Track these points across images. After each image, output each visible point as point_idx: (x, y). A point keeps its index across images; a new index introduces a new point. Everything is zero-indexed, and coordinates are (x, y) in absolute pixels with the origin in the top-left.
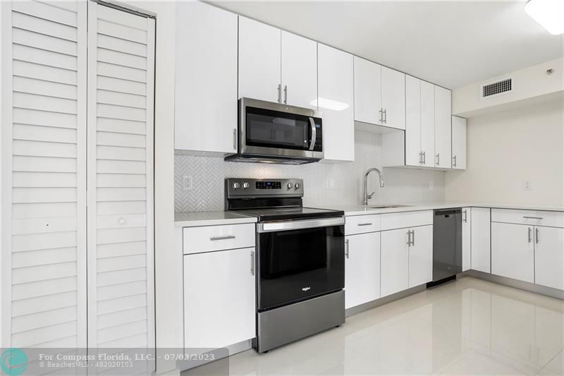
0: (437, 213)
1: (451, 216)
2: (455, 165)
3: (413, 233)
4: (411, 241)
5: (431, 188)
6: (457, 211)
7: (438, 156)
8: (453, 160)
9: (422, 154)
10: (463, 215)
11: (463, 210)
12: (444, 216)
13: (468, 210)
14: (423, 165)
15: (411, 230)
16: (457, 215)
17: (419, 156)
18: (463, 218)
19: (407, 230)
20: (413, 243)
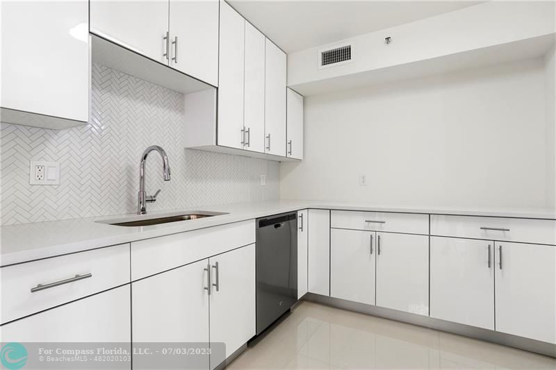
0: (262, 223)
1: (283, 224)
2: (290, 152)
3: (216, 267)
4: (214, 281)
5: (263, 183)
6: (291, 217)
7: (269, 137)
8: (288, 145)
9: (246, 131)
10: (299, 220)
11: (299, 214)
12: (273, 226)
13: (305, 212)
14: (246, 148)
15: (213, 262)
16: (291, 221)
17: (240, 134)
18: (299, 225)
19: (205, 264)
20: (217, 285)
